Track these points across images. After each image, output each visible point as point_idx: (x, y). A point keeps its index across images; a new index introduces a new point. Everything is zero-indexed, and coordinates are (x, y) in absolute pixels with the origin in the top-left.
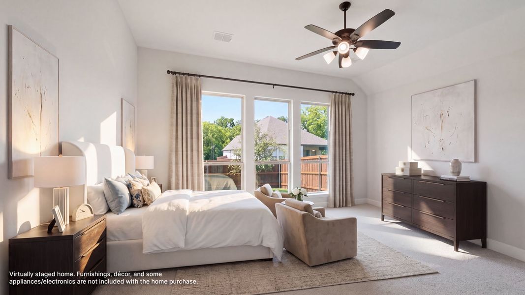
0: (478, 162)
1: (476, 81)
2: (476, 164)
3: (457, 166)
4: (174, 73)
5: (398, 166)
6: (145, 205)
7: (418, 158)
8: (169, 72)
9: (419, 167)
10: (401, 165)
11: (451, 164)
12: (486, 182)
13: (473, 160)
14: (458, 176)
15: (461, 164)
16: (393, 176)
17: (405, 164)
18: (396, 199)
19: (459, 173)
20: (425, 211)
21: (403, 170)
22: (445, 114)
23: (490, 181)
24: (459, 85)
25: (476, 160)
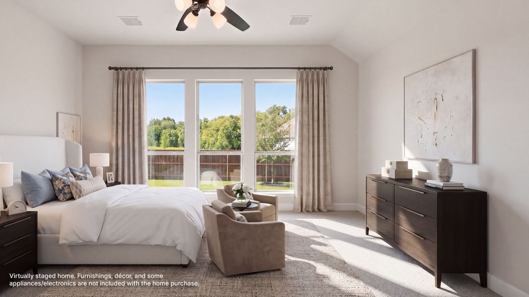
0: (478, 164)
1: (475, 52)
2: (475, 166)
3: (446, 167)
4: (116, 69)
5: (385, 166)
6: (72, 198)
7: (412, 157)
8: (110, 68)
9: (409, 167)
10: (388, 166)
11: (438, 165)
12: (486, 193)
13: (470, 160)
14: (448, 181)
15: (451, 166)
16: (378, 179)
17: (391, 164)
18: (379, 209)
19: (448, 178)
20: (405, 226)
21: (388, 171)
22: (439, 98)
23: (494, 191)
24: (453, 59)
25: (475, 161)
